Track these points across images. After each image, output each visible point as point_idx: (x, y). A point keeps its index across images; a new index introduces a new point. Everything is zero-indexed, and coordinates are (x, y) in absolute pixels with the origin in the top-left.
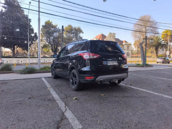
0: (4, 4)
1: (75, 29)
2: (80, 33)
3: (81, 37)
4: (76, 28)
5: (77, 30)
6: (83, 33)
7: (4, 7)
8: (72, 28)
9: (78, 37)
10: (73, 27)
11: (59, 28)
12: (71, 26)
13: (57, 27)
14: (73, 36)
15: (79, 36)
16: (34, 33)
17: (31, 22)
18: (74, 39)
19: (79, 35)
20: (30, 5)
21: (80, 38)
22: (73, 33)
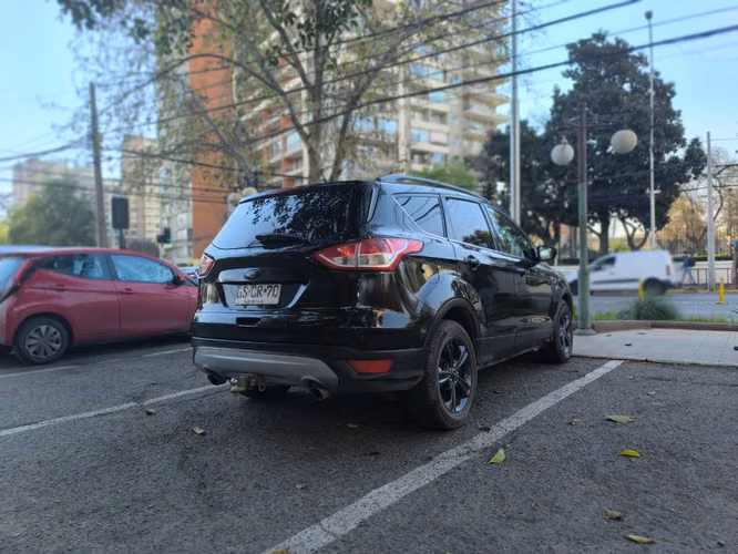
0: (566, 63)
7: (568, 74)
16: (688, 142)
20: (650, 26)
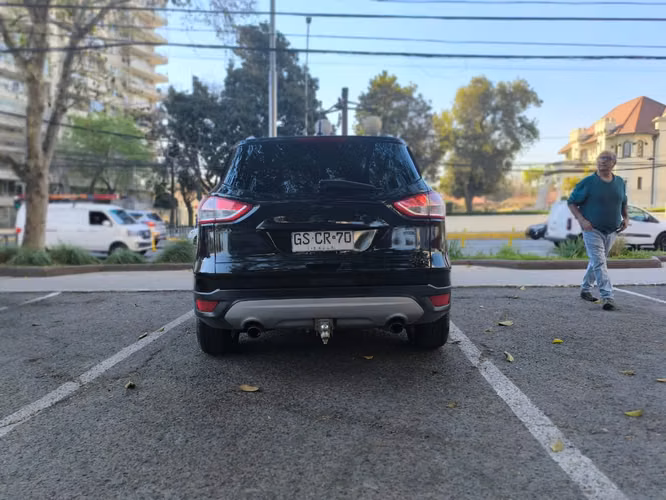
1: (502, 91)
2: (524, 106)
3: (530, 122)
4: (507, 86)
5: (511, 94)
6: (538, 103)
8: (488, 89)
9: (514, 123)
10: (490, 84)
11: (420, 96)
12: (485, 79)
13: (415, 95)
14: (493, 121)
15: (520, 119)
17: (317, 88)
18: (497, 133)
19: (521, 115)
21: (523, 126)
22: (495, 110)
